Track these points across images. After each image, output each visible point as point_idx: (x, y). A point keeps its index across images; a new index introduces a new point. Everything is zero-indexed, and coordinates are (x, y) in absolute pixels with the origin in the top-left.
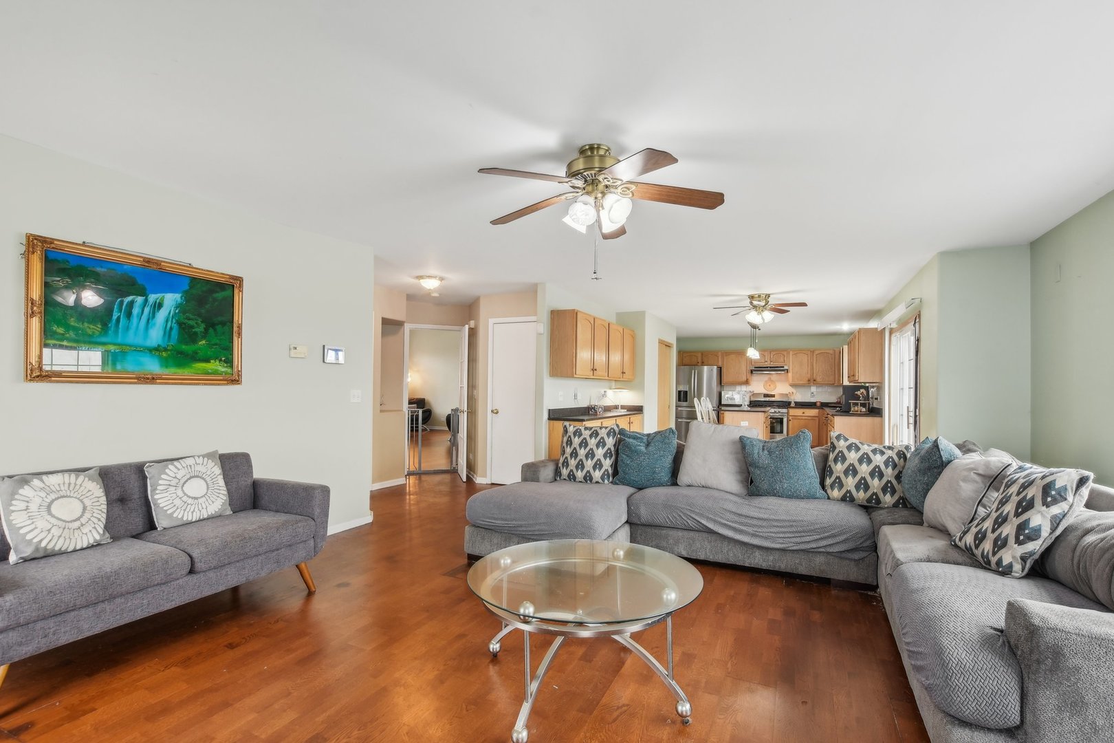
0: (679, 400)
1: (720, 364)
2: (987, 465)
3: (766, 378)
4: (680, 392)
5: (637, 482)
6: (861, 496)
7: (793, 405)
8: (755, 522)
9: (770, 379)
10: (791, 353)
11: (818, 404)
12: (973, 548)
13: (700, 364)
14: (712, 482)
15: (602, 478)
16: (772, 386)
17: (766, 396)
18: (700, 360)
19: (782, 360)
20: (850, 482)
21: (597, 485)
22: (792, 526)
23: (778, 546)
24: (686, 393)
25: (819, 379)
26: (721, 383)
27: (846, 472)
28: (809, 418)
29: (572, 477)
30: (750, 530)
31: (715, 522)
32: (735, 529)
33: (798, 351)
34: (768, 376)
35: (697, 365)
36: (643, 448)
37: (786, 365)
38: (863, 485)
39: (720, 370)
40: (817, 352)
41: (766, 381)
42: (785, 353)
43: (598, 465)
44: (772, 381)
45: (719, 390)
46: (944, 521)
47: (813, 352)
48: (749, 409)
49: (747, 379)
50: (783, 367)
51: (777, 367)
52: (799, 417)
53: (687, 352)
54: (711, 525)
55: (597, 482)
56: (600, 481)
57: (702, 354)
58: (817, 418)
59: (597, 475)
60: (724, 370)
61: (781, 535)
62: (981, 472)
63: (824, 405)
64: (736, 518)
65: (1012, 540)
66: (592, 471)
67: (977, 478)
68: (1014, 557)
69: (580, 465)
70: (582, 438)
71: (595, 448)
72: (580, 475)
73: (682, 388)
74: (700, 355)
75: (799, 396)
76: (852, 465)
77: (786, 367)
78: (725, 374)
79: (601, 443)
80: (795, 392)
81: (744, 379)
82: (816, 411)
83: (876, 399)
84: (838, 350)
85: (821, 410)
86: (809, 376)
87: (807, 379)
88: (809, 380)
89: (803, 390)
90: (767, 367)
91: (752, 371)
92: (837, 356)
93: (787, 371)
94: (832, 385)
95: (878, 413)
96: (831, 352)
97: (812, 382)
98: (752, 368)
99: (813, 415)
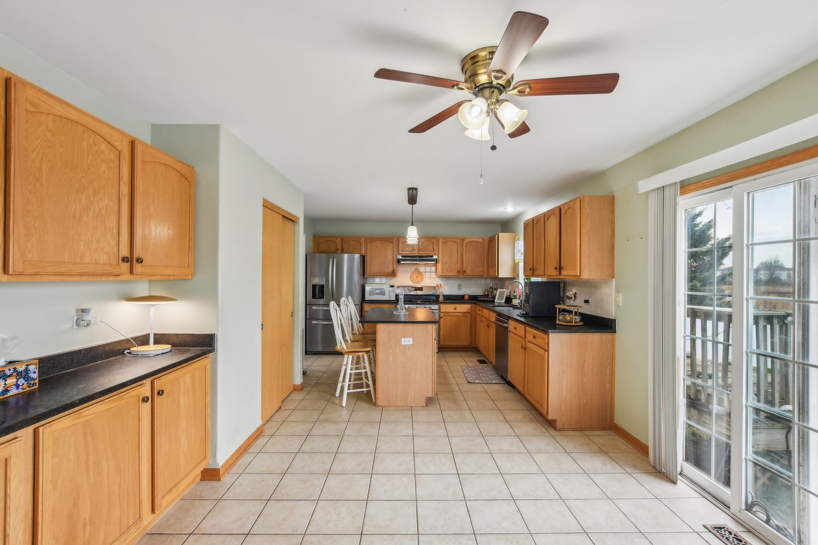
0: (314, 297)
1: (363, 252)
3: (413, 268)
4: (314, 286)
7: (441, 299)
9: (417, 270)
10: (440, 240)
11: (466, 298)
13: (339, 251)
16: (420, 277)
17: (417, 289)
18: (339, 247)
19: (431, 248)
24: (322, 287)
25: (468, 271)
26: (364, 275)
28: (461, 315)
33: (448, 240)
34: (415, 267)
35: (336, 253)
37: (435, 254)
39: (363, 259)
40: (466, 241)
41: (413, 272)
42: (434, 241)
44: (420, 273)
45: (362, 282)
47: (463, 240)
49: (394, 270)
50: (432, 256)
51: (427, 256)
52: (451, 314)
53: (324, 237)
57: (342, 240)
58: (469, 315)
60: (368, 259)
63: (473, 299)
73: (317, 281)
74: (339, 241)
75: (448, 289)
77: (435, 257)
78: (368, 263)
80: (443, 284)
81: (390, 270)
82: (469, 306)
83: (586, 302)
84: (487, 239)
85: (473, 305)
86: (459, 267)
87: (456, 270)
88: (459, 272)
89: (451, 282)
90: (415, 257)
91: (399, 261)
92: (486, 245)
93: (436, 261)
94: (481, 277)
95: (604, 325)
96: (480, 240)
97: (462, 274)
98: (400, 257)
99: (465, 311)
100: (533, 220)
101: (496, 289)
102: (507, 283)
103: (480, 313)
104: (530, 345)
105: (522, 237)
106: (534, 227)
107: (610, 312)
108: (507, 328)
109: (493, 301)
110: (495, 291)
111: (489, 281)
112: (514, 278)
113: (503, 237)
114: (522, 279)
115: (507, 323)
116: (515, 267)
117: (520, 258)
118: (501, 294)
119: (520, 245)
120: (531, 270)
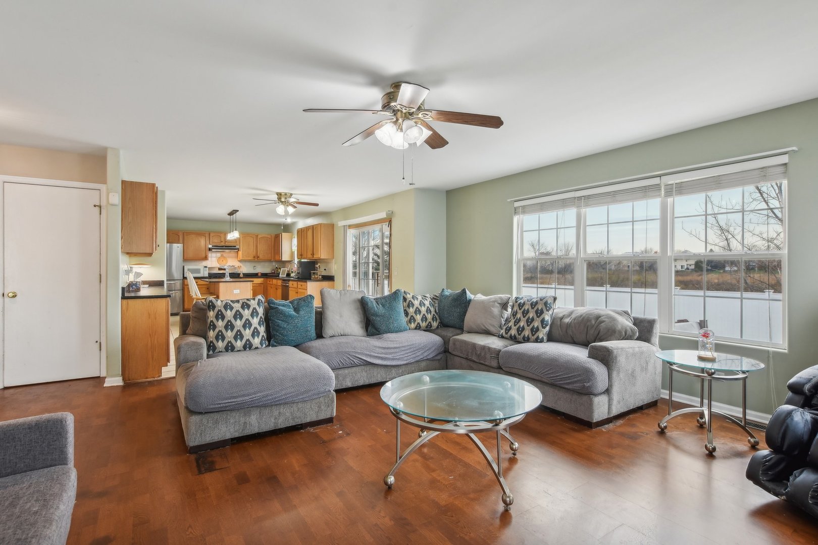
1: (181, 242)
2: (501, 298)
3: (219, 255)
5: (294, 341)
6: (424, 325)
7: (241, 275)
8: (392, 351)
11: (259, 275)
12: (517, 336)
14: (348, 330)
15: (261, 344)
16: (224, 261)
17: (220, 269)
20: (418, 318)
21: (257, 351)
22: (411, 348)
23: (405, 362)
25: (261, 257)
26: (183, 259)
27: (415, 312)
28: (257, 285)
29: (230, 348)
30: (390, 356)
31: (370, 356)
32: (382, 358)
33: (246, 236)
34: (222, 253)
36: (293, 312)
37: (238, 245)
38: (424, 318)
39: (183, 247)
40: (260, 236)
41: (220, 257)
43: (255, 333)
44: (225, 258)
45: (182, 264)
46: (488, 328)
47: (257, 236)
48: (231, 280)
49: (206, 256)
51: (231, 246)
54: (369, 360)
55: (257, 348)
56: (259, 346)
58: (262, 285)
59: (256, 341)
60: (185, 248)
61: (406, 355)
62: (499, 302)
63: (264, 275)
64: (383, 351)
65: (540, 327)
66: (251, 339)
67: (498, 305)
68: (544, 334)
69: (239, 336)
70: (251, 309)
71: (250, 318)
72: (239, 344)
75: (245, 269)
76: (417, 308)
77: (237, 247)
78: (187, 251)
79: (254, 313)
80: (242, 265)
81: (204, 255)
82: (262, 279)
83: (325, 270)
84: (273, 236)
85: (265, 279)
86: (254, 253)
87: (253, 256)
88: (254, 257)
89: (248, 264)
90: (223, 246)
91: (210, 249)
92: (273, 240)
93: (238, 249)
94: (270, 261)
95: (330, 278)
96: (269, 236)
97: (256, 259)
98: (210, 246)
99: (259, 283)
100: (301, 229)
101: (280, 269)
102: (287, 264)
103: (271, 283)
104: (300, 290)
105: (296, 237)
106: (302, 233)
107: (333, 273)
108: (288, 286)
109: (279, 276)
110: (279, 270)
111: (274, 264)
112: (292, 261)
113: (285, 236)
114: (296, 260)
115: (288, 283)
116: (292, 254)
117: (295, 249)
118: (284, 272)
119: (295, 241)
120: (301, 255)
